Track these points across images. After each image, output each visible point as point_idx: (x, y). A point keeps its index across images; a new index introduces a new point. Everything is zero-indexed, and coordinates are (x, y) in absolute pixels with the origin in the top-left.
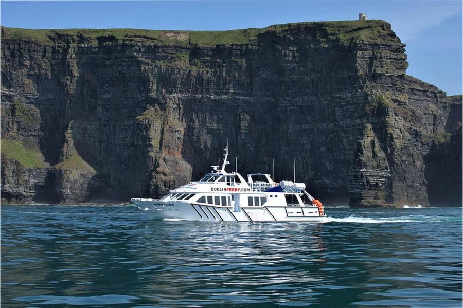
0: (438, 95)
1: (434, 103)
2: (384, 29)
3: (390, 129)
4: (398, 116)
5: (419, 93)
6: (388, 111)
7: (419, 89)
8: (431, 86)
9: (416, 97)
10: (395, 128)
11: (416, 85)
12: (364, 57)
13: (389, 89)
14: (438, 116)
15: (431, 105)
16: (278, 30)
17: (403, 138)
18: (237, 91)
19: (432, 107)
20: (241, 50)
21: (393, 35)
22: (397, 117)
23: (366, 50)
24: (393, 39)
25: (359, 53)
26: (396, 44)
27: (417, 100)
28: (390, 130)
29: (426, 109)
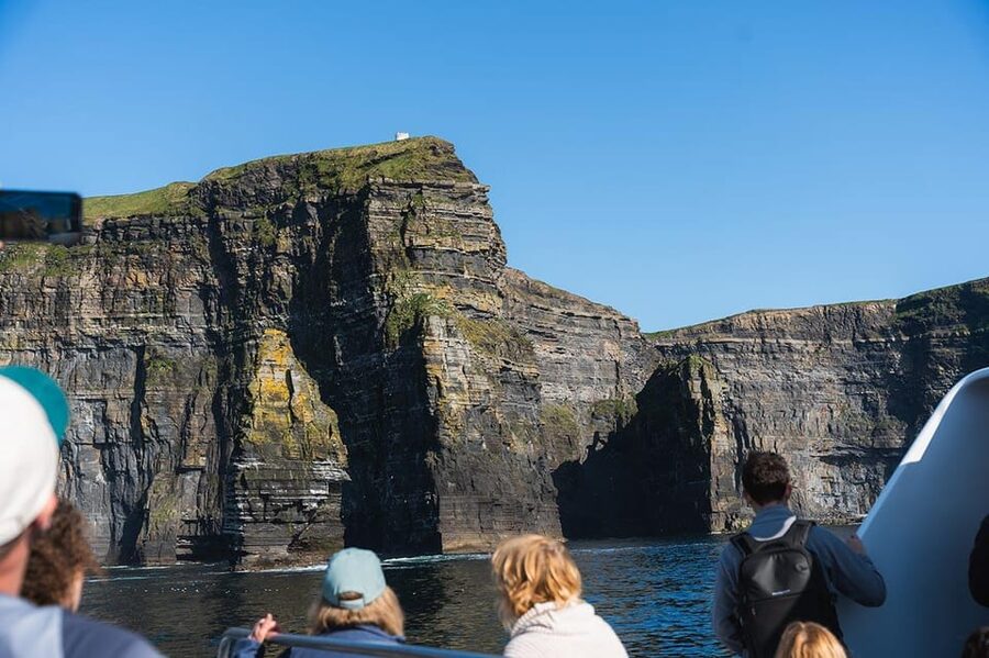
0: (621, 325)
1: (612, 340)
2: (435, 154)
3: (435, 366)
4: (455, 336)
5: (583, 322)
6: (428, 325)
7: (584, 314)
8: (607, 309)
9: (577, 330)
10: (448, 365)
11: (576, 307)
12: (388, 213)
13: (447, 280)
14: (623, 365)
15: (607, 344)
16: (223, 178)
17: (470, 387)
18: (142, 315)
19: (610, 348)
20: (150, 226)
21: (457, 166)
22: (452, 340)
23: (391, 198)
24: (457, 175)
25: (375, 205)
26: (465, 185)
27: (579, 335)
28: (434, 370)
29: (599, 352)
